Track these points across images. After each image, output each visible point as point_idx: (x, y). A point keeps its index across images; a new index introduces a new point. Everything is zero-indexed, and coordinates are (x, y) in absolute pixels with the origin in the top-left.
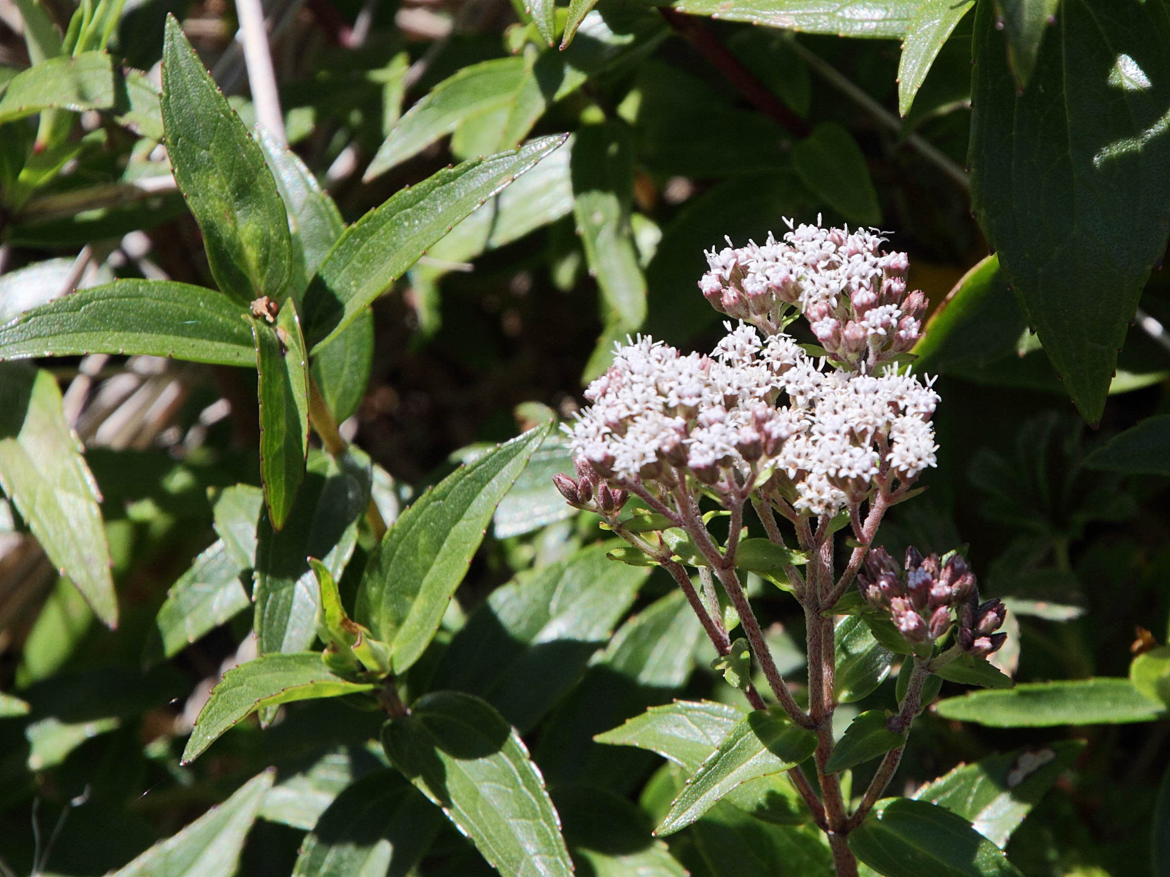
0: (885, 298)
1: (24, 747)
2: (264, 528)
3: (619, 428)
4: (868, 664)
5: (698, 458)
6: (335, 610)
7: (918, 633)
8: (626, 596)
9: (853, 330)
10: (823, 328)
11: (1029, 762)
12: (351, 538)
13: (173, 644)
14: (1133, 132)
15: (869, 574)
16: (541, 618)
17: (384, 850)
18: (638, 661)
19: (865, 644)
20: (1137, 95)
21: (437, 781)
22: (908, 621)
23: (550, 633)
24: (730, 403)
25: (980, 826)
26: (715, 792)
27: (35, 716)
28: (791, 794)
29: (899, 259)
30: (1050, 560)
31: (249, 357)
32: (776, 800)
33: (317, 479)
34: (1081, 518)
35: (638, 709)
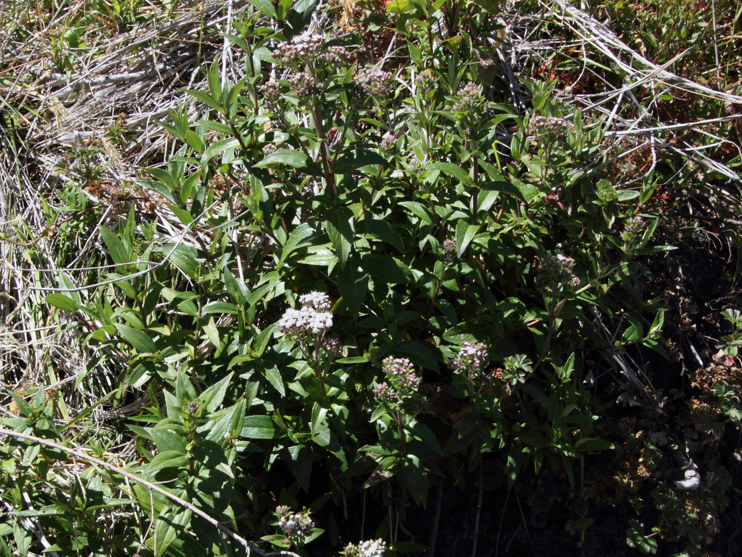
0: (325, 302)
1: (212, 369)
2: (240, 337)
3: (286, 321)
4: (324, 355)
5: (298, 325)
6: (249, 348)
7: (330, 350)
8: (292, 346)
9: (320, 307)
10: (316, 306)
11: (349, 368)
12: (252, 338)
13: (229, 354)
14: (361, 278)
15: (323, 342)
16: (280, 349)
17: (258, 382)
18: (295, 355)
19: (324, 352)
20: (361, 273)
21: (264, 373)
22: (329, 348)
23: (281, 352)
24: (303, 317)
25: (341, 378)
26: (303, 373)
27: (212, 364)
28: (314, 373)
29: (328, 296)
30: (352, 340)
31: (237, 313)
32: (312, 375)
33: (248, 330)
34: (357, 334)
35: (292, 362)
